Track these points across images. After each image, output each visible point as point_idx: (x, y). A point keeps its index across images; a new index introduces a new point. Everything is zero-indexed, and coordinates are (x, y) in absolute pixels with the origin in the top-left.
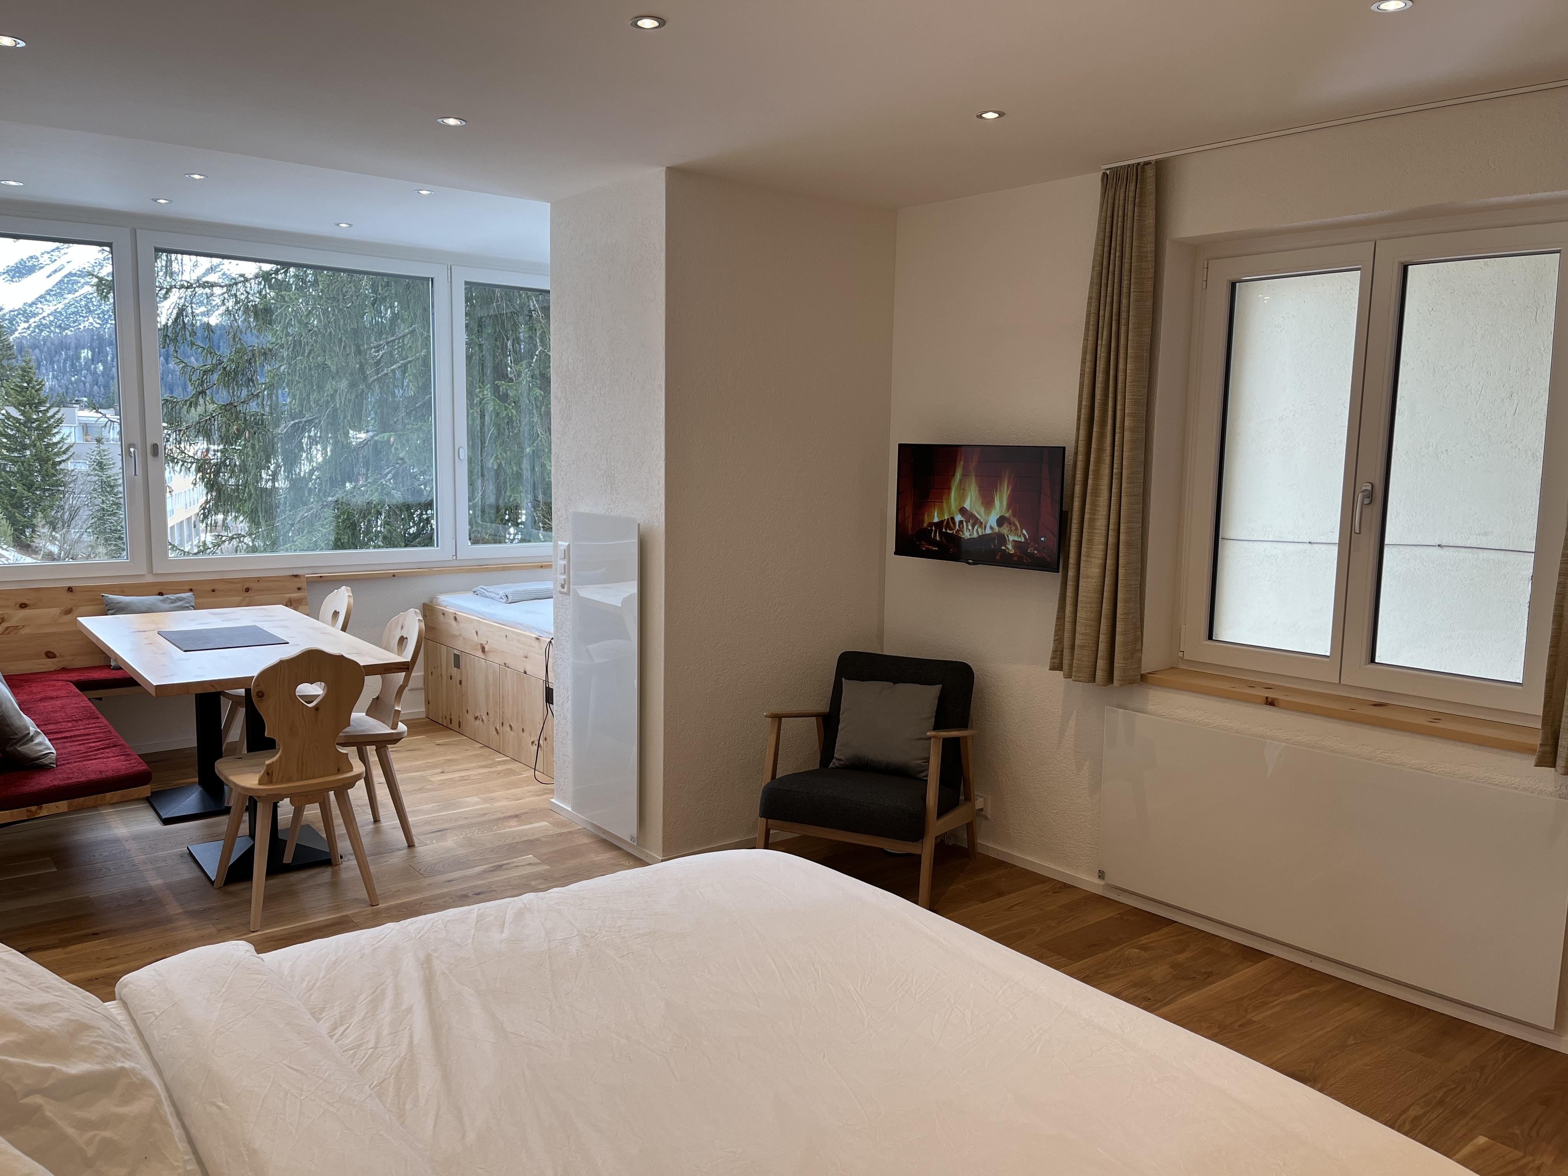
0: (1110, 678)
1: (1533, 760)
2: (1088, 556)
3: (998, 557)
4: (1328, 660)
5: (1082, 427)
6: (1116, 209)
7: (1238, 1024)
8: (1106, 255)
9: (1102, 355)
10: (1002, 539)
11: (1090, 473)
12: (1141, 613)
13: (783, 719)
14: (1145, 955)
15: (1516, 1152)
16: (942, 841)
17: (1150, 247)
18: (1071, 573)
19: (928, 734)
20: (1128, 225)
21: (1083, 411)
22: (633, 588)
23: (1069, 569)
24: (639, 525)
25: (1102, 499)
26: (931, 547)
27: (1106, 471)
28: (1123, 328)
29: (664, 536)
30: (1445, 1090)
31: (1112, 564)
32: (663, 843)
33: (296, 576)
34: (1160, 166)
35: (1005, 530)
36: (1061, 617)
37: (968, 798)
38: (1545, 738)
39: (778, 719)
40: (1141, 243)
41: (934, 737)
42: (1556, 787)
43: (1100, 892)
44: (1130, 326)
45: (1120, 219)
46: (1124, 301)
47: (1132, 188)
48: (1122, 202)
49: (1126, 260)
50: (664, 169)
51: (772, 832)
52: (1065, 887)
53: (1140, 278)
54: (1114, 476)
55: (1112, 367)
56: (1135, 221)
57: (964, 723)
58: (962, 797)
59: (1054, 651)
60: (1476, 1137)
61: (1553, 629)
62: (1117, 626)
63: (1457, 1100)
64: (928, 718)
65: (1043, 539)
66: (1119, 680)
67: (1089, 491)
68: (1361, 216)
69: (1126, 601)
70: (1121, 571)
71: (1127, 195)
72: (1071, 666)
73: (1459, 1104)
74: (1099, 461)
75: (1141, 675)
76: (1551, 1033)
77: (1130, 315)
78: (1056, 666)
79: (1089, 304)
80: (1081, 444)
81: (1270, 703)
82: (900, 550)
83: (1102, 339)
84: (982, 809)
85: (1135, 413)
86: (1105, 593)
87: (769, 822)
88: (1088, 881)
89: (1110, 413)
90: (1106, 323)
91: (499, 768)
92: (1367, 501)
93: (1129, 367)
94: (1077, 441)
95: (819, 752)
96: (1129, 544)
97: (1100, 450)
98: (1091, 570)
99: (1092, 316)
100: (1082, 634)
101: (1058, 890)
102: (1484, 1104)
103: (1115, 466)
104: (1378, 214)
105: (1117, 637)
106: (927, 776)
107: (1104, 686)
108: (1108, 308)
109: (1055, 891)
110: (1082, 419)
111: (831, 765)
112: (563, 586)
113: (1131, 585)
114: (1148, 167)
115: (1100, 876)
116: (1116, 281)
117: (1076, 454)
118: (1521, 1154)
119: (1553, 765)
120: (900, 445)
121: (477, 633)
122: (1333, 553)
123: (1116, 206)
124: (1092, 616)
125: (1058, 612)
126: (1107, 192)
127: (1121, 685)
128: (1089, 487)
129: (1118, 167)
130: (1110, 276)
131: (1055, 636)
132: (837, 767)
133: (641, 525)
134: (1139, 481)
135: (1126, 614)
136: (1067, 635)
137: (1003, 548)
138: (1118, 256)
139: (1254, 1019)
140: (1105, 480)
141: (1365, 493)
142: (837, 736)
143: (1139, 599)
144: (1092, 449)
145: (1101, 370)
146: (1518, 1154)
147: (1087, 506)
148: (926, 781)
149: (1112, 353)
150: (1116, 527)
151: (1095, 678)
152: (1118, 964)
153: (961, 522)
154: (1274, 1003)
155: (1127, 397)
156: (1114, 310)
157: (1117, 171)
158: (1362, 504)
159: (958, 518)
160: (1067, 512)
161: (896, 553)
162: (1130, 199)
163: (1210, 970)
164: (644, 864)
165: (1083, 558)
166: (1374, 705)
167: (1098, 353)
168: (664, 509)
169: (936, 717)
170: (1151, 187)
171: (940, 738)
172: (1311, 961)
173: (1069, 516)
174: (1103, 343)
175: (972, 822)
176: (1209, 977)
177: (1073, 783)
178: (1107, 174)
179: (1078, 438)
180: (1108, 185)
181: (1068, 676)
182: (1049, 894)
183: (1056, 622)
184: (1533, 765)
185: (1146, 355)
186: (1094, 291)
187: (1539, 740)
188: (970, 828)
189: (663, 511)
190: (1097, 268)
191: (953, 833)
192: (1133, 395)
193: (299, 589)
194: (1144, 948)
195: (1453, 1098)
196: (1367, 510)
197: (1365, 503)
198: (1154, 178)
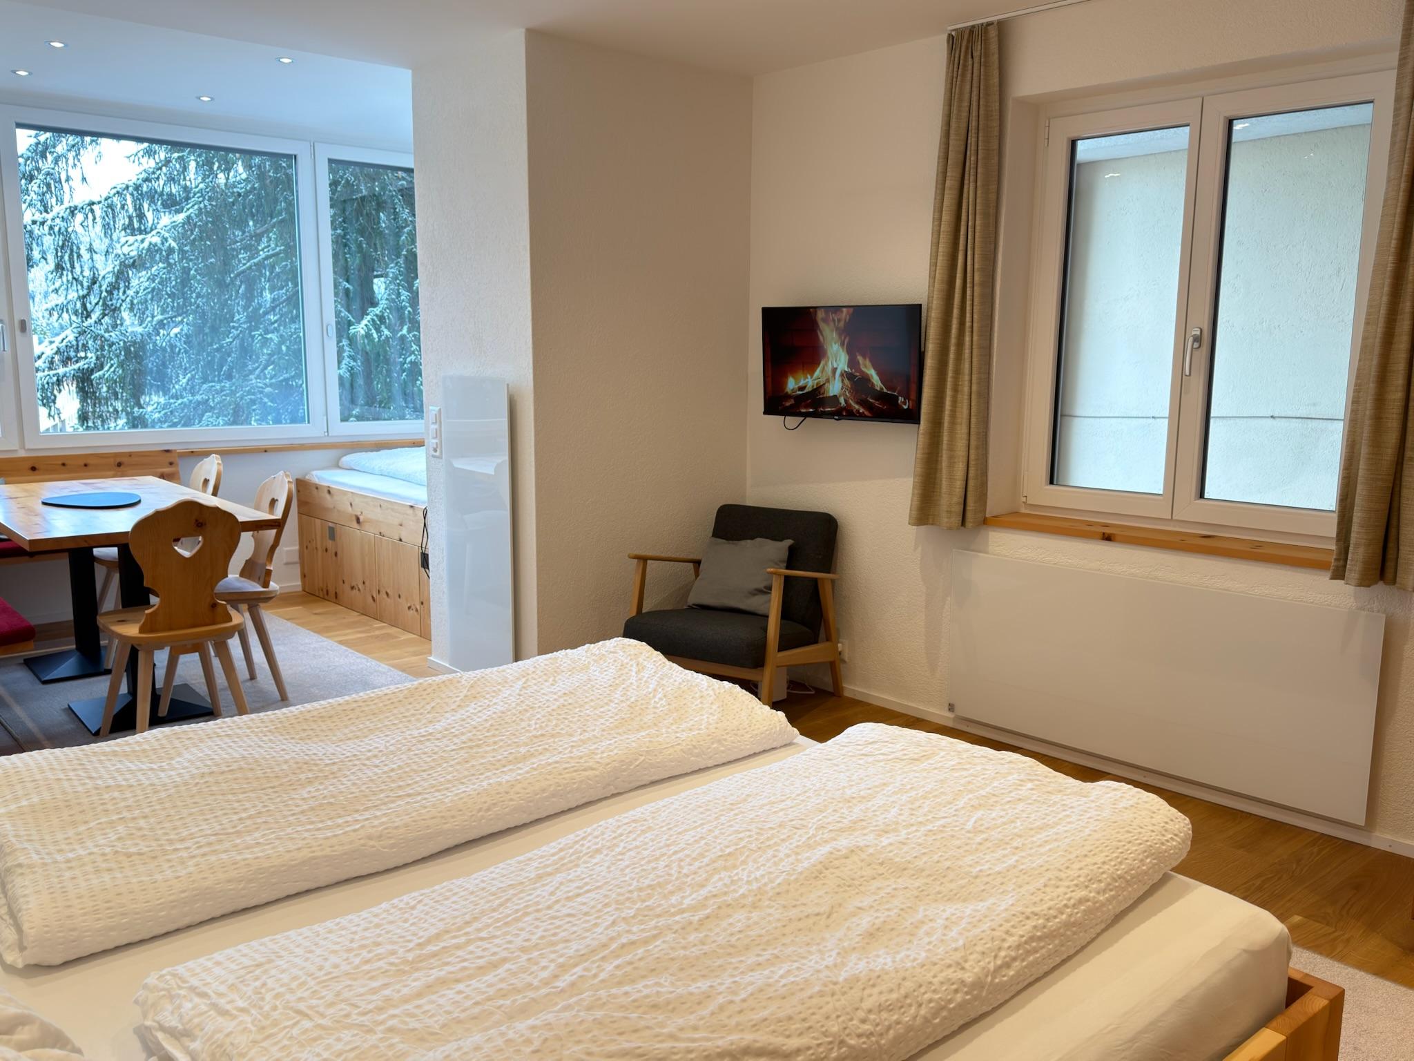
0: (963, 521)
4: (1162, 498)
13: (648, 562)
15: (1328, 927)
17: (995, 106)
19: (768, 570)
22: (504, 457)
24: (508, 385)
29: (533, 395)
30: (1264, 878)
33: (167, 451)
34: (1002, 26)
37: (829, 637)
38: (1339, 553)
39: (643, 562)
40: (987, 103)
41: (774, 573)
43: (949, 724)
44: (978, 184)
50: (524, 30)
52: (918, 721)
53: (987, 136)
57: (827, 567)
58: (822, 638)
60: (1292, 915)
62: (970, 471)
66: (970, 523)
70: (973, 419)
75: (986, 519)
76: (1362, 831)
81: (1108, 538)
82: (768, 410)
84: (840, 650)
85: (984, 269)
88: (938, 714)
91: (377, 633)
96: (979, 394)
102: (1298, 890)
112: (435, 450)
113: (980, 433)
114: (990, 28)
115: (949, 709)
118: (1334, 929)
120: (763, 308)
121: (351, 504)
126: (953, 52)
127: (971, 528)
129: (963, 28)
133: (510, 385)
141: (1195, 340)
146: (1331, 929)
157: (962, 32)
158: (1192, 348)
161: (763, 413)
166: (1204, 536)
168: (532, 368)
170: (994, 47)
171: (785, 576)
178: (952, 35)
180: (954, 46)
187: (1334, 556)
188: (834, 672)
189: (531, 371)
192: (981, 251)
193: (171, 464)
196: (1196, 353)
197: (1195, 346)
198: (996, 39)
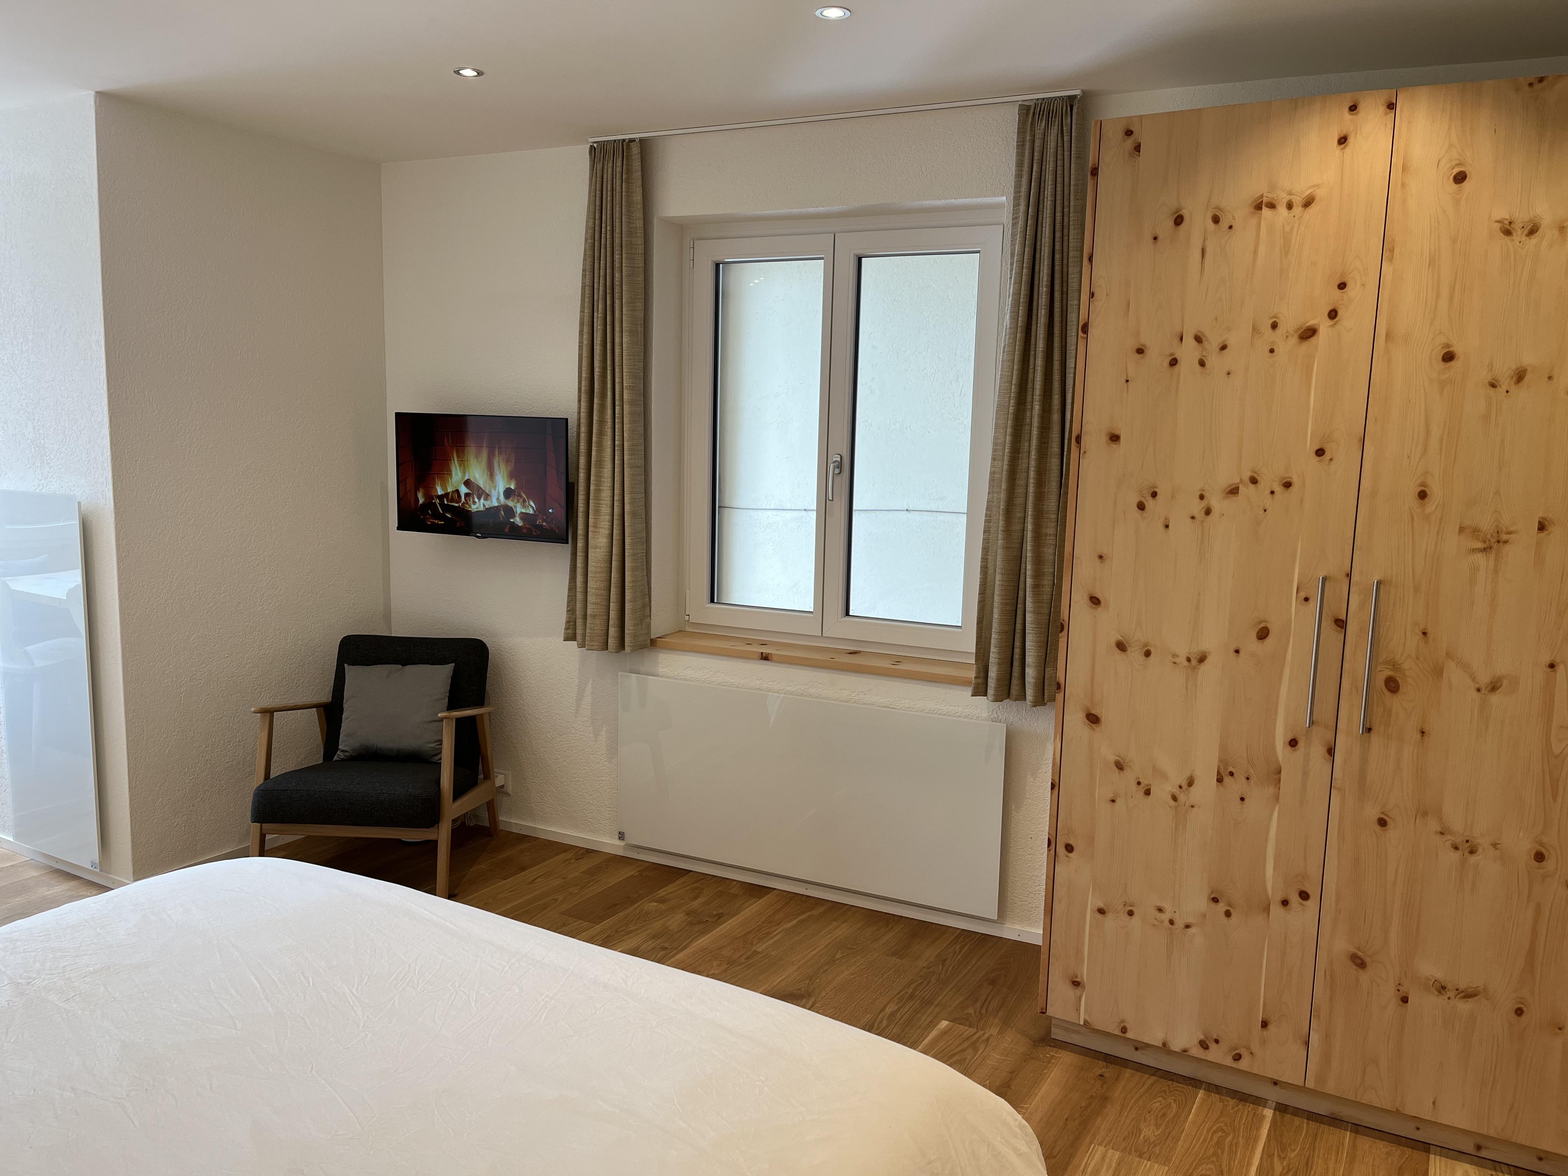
0: (622, 645)
1: (969, 691)
2: (595, 527)
3: (507, 530)
4: (812, 615)
5: (583, 399)
6: (605, 183)
7: (744, 958)
8: (597, 228)
9: (599, 327)
10: (510, 511)
11: (594, 444)
12: (648, 580)
13: (275, 713)
14: (663, 907)
15: (971, 1029)
16: (463, 823)
17: (639, 224)
18: (580, 544)
19: (439, 715)
20: (617, 200)
21: (583, 383)
22: (76, 578)
23: (578, 540)
24: (79, 503)
25: (606, 470)
26: (436, 521)
27: (608, 443)
28: (617, 302)
29: (113, 517)
30: (915, 984)
31: (618, 534)
32: (134, 866)
34: (644, 144)
35: (510, 503)
36: (572, 588)
37: (488, 776)
38: (978, 672)
39: (268, 714)
40: (630, 219)
41: (446, 718)
42: (988, 713)
43: (620, 853)
44: (624, 301)
45: (609, 193)
46: (617, 275)
47: (619, 163)
48: (610, 176)
49: (617, 235)
50: (93, 93)
51: (268, 837)
52: (588, 853)
53: (631, 254)
54: (616, 448)
55: (608, 340)
56: (623, 197)
57: (480, 701)
58: (481, 776)
59: (568, 622)
60: (940, 1022)
61: (980, 578)
62: (626, 594)
63: (925, 992)
64: (441, 699)
65: (550, 511)
66: (630, 646)
67: (593, 462)
68: (821, 209)
69: (633, 569)
70: (627, 540)
71: (614, 170)
72: (584, 635)
73: (926, 996)
74: (601, 433)
75: (651, 640)
76: (995, 922)
77: (624, 289)
78: (570, 637)
79: (584, 276)
80: (583, 415)
81: (765, 657)
82: (403, 525)
83: (598, 312)
84: (503, 786)
85: (633, 386)
86: (613, 563)
87: (263, 827)
88: (609, 843)
89: (609, 385)
90: (601, 296)
92: (837, 471)
93: (625, 341)
94: (579, 413)
95: (322, 745)
96: (634, 515)
97: (602, 422)
98: (599, 541)
99: (587, 288)
100: (593, 604)
101: (581, 857)
102: (945, 993)
103: (617, 437)
104: (836, 208)
105: (626, 605)
106: (441, 759)
107: (616, 652)
108: (602, 281)
109: (577, 858)
110: (583, 391)
111: (335, 758)
113: (637, 554)
114: (632, 145)
115: (620, 837)
116: (608, 254)
117: (579, 425)
118: (975, 1030)
119: (985, 695)
120: (396, 414)
122: (812, 518)
123: (605, 180)
124: (602, 585)
125: (570, 583)
126: (595, 164)
127: (632, 651)
128: (593, 459)
129: (604, 141)
130: (603, 250)
131: (568, 606)
132: (343, 760)
133: (82, 504)
134: (640, 453)
135: (634, 582)
136: (579, 606)
137: (512, 520)
138: (609, 230)
139: (759, 950)
140: (609, 451)
141: (836, 464)
142: (341, 726)
143: (645, 566)
144: (594, 421)
145: (599, 342)
146: (973, 1030)
147: (592, 478)
148: (440, 763)
149: (608, 327)
150: (621, 498)
151: (607, 646)
152: (638, 919)
153: (467, 495)
154: (776, 933)
155: (624, 370)
156: (608, 283)
157: (604, 145)
158: (833, 473)
159: (464, 490)
160: (573, 483)
161: (398, 528)
162: (617, 175)
163: (721, 912)
164: (107, 889)
165: (590, 529)
166: (850, 653)
167: (595, 326)
168: (111, 485)
169: (450, 698)
170: (637, 164)
171: (452, 719)
172: (806, 889)
173: (576, 487)
174: (599, 316)
175: (492, 801)
176: (720, 918)
177: (592, 749)
178: (594, 147)
179: (580, 410)
180: (596, 158)
181: (582, 645)
182: (572, 861)
183: (568, 593)
184: (970, 695)
185: (640, 329)
186: (588, 263)
187: (974, 674)
188: (491, 806)
189: (111, 487)
190: (589, 241)
191: (473, 814)
192: (630, 369)
194: (661, 901)
195: (921, 991)
196: (838, 479)
197: (836, 472)
198: (639, 156)
